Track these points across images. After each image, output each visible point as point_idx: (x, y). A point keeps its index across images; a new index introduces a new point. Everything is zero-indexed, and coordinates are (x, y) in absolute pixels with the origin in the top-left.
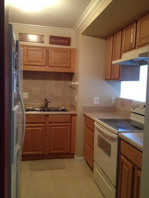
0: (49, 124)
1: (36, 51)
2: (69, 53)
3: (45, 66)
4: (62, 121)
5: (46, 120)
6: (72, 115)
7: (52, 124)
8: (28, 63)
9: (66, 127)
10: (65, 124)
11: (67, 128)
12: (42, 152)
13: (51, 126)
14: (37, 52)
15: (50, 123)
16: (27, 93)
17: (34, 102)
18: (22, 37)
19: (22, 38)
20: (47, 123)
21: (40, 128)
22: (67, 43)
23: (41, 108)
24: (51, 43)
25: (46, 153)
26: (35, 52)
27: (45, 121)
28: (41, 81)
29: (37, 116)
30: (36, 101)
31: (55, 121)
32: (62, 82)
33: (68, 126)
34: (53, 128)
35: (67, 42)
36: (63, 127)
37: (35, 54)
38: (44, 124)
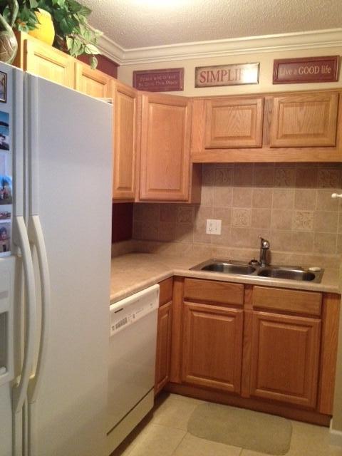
0: (255, 312)
1: (238, 109)
2: (333, 103)
3: (261, 147)
4: (292, 309)
5: (247, 300)
6: (325, 295)
7: (261, 313)
8: (215, 142)
9: (305, 330)
10: (304, 319)
11: (308, 333)
12: (232, 385)
13: (261, 319)
14: (237, 112)
15: (257, 308)
16: (220, 221)
17: (236, 246)
18: (202, 76)
19: (201, 78)
20: (249, 308)
21: (230, 320)
22: (327, 75)
23: (250, 263)
24: (277, 80)
25: (246, 392)
26: (234, 112)
27: (244, 301)
28: (255, 188)
29: (221, 285)
30: (240, 243)
31: (271, 307)
32: (316, 191)
33: (311, 327)
34: (265, 324)
35: (327, 70)
36: (295, 328)
37: (234, 117)
38: (241, 311)
